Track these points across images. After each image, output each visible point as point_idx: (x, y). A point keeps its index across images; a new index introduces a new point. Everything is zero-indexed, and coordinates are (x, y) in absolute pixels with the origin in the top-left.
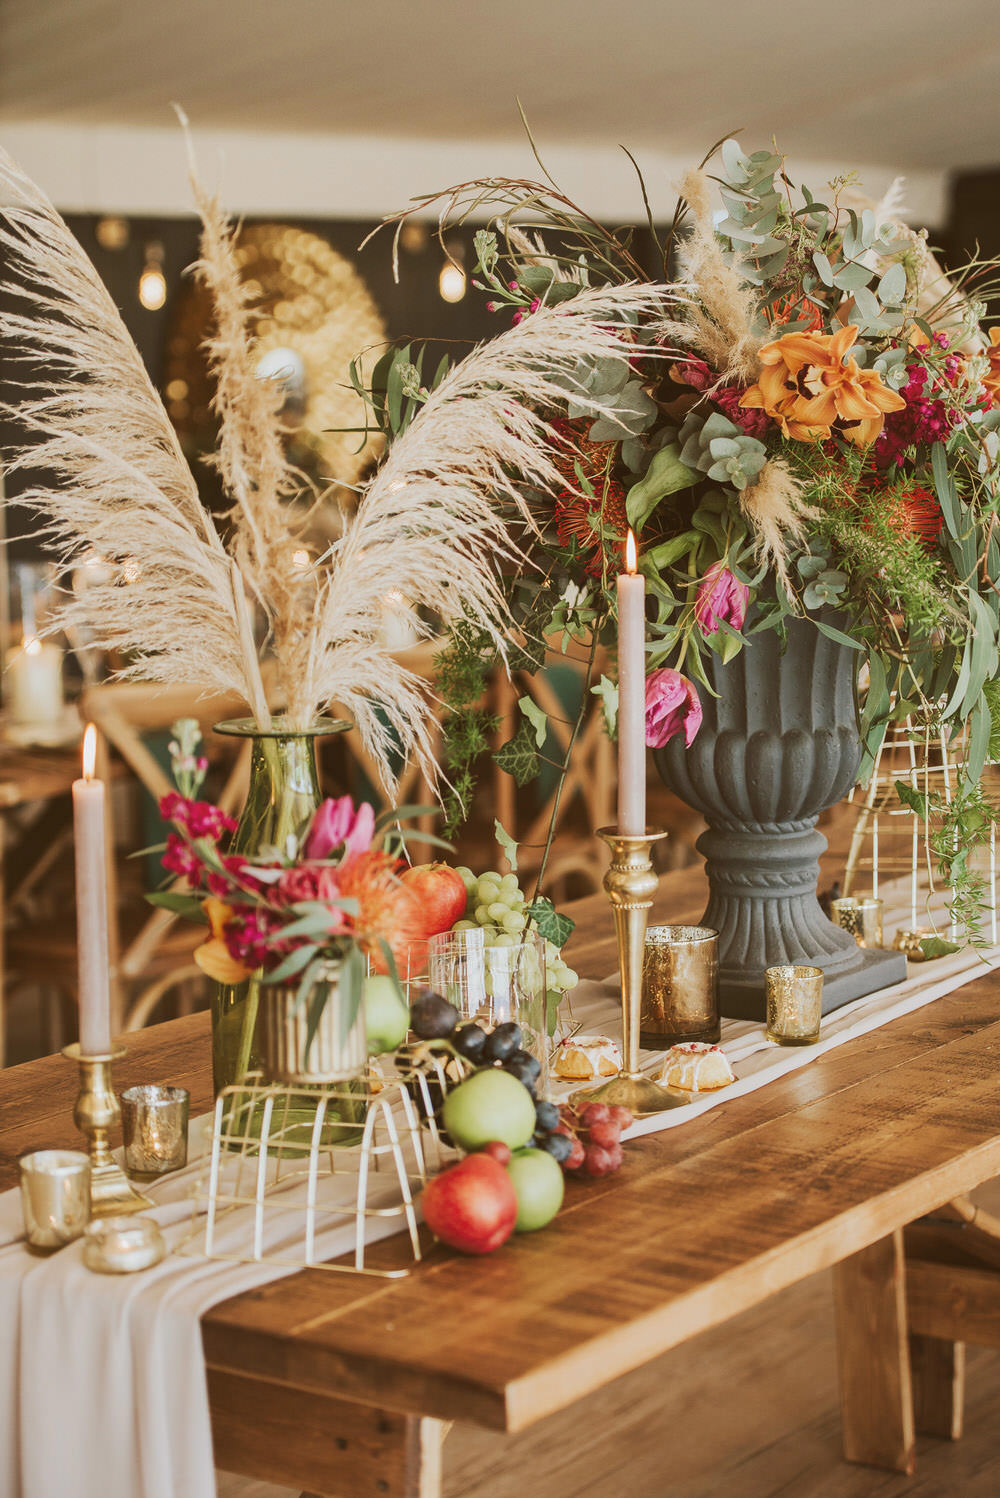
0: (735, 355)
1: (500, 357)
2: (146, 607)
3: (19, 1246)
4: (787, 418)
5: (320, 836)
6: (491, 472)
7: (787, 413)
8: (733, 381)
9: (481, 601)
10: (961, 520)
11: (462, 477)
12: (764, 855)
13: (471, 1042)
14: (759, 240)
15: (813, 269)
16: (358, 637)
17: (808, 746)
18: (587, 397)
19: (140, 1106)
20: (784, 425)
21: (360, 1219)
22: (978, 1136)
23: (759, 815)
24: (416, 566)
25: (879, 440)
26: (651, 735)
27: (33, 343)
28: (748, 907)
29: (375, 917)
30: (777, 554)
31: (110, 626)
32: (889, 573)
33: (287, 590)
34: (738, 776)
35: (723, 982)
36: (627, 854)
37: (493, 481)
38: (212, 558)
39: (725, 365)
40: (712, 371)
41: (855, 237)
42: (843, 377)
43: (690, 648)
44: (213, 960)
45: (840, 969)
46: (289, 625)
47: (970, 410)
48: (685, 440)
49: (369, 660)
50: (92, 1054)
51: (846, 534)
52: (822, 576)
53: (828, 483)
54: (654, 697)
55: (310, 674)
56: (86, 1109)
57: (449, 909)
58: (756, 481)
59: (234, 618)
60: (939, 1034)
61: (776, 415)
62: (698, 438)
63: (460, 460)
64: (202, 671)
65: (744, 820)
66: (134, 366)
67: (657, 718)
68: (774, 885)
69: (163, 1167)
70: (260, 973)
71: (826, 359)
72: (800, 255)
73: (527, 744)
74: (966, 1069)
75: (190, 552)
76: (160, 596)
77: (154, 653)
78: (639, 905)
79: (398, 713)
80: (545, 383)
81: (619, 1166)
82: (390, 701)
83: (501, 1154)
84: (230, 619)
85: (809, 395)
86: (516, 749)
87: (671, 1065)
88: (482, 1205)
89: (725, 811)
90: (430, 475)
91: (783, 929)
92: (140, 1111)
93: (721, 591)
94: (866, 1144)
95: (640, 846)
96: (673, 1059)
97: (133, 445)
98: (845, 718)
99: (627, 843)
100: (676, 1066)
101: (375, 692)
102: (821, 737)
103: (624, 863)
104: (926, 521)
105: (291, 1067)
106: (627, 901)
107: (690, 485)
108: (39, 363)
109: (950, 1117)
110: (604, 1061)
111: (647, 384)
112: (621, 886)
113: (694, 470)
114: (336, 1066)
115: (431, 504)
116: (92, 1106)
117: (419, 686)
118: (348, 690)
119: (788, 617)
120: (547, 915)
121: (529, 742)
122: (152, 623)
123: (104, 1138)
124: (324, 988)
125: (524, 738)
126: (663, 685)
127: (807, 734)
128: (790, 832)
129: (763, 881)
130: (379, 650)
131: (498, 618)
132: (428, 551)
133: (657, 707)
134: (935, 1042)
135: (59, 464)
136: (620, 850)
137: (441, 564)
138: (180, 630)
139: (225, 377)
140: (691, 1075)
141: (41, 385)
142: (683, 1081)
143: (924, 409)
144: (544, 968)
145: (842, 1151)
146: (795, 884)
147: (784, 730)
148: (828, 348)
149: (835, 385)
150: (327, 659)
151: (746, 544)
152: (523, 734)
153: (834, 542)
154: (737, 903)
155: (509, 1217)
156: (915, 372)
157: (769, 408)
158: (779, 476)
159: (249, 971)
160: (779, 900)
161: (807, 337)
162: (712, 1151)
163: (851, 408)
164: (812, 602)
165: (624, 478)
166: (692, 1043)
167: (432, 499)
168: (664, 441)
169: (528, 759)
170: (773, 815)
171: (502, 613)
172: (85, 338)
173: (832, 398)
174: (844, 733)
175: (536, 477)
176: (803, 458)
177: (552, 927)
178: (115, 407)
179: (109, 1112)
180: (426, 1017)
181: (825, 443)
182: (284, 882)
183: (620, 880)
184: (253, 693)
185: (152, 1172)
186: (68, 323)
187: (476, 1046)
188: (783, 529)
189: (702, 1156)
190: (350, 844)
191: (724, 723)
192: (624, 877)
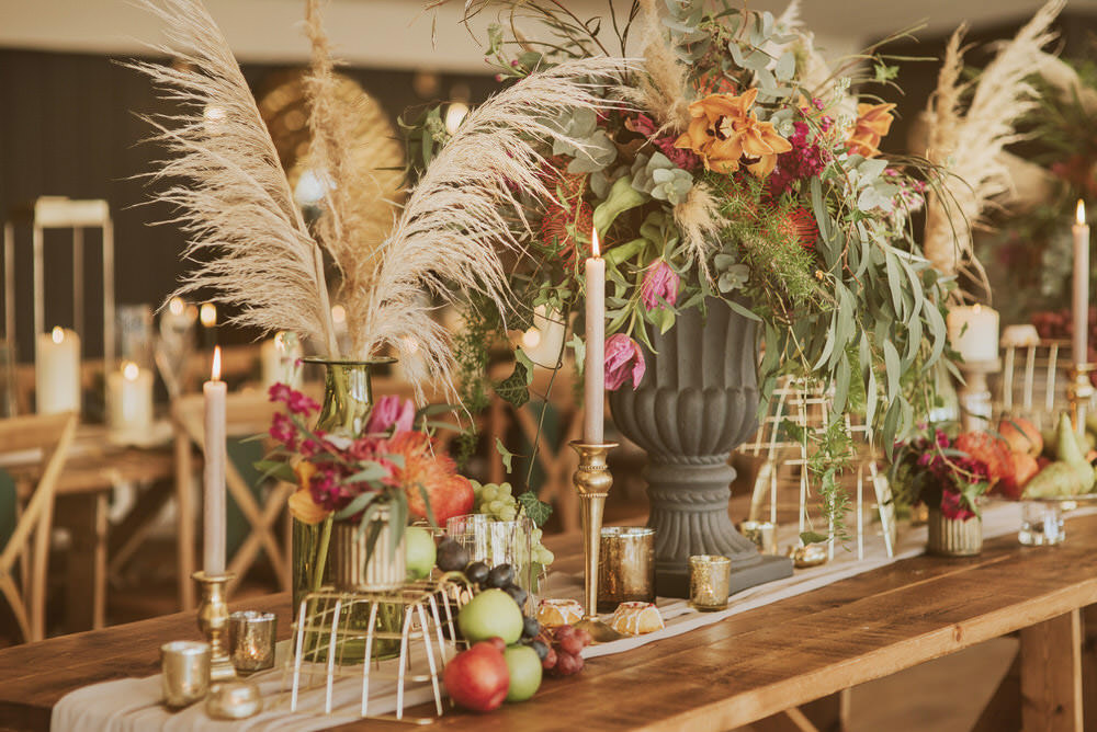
0: (671, 111)
1: (506, 104)
2: (254, 274)
3: (160, 708)
4: (708, 157)
5: (377, 420)
6: (498, 186)
7: (709, 152)
8: (671, 130)
9: (489, 277)
10: (831, 231)
11: (477, 189)
12: (691, 479)
13: (479, 574)
14: (690, 31)
15: (728, 55)
16: (402, 299)
17: (722, 400)
18: (567, 135)
19: (243, 621)
20: (706, 160)
22: (835, 659)
23: (686, 451)
24: (444, 249)
25: (773, 174)
26: (609, 381)
27: (178, 87)
28: (678, 518)
29: (415, 475)
30: (699, 249)
31: (228, 287)
32: (777, 262)
33: (356, 258)
34: (671, 420)
35: (659, 571)
36: (590, 458)
37: (499, 193)
38: (301, 240)
39: (665, 119)
40: (655, 123)
41: (758, 31)
42: (748, 126)
43: (637, 320)
44: (302, 506)
45: (745, 564)
46: (356, 284)
47: (839, 153)
48: (636, 171)
49: (409, 314)
50: (212, 576)
51: (748, 239)
52: (731, 269)
53: (736, 202)
54: (611, 352)
55: (369, 319)
56: (207, 616)
58: (686, 199)
60: (814, 607)
61: (699, 153)
62: (644, 171)
63: (477, 175)
64: (292, 320)
65: (676, 454)
66: (249, 104)
67: (613, 368)
68: (697, 502)
69: (257, 667)
70: (332, 514)
71: (736, 113)
72: (719, 43)
73: (520, 381)
74: (831, 625)
75: (284, 234)
76: (263, 266)
77: (258, 306)
78: (595, 495)
80: (537, 124)
81: (581, 669)
83: (499, 645)
84: (312, 283)
85: (723, 137)
86: (513, 384)
87: (619, 615)
88: (486, 677)
89: (663, 448)
90: (456, 185)
91: (703, 535)
92: (243, 626)
93: (660, 279)
94: (756, 662)
95: (599, 452)
96: (621, 611)
97: (247, 160)
98: (749, 381)
99: (590, 450)
100: (623, 616)
102: (732, 393)
103: (588, 464)
104: (805, 233)
105: (354, 581)
106: (589, 492)
107: (639, 204)
108: (182, 101)
109: (817, 649)
110: (571, 614)
111: (609, 130)
112: (585, 481)
113: (641, 194)
114: (385, 581)
115: (456, 207)
116: (212, 614)
117: (443, 334)
119: (708, 298)
120: (533, 502)
122: (256, 285)
123: (219, 637)
124: (378, 525)
125: (518, 376)
126: (618, 344)
127: (720, 390)
128: (708, 464)
129: (689, 499)
131: (501, 290)
132: (452, 239)
133: (613, 360)
134: (810, 611)
135: (194, 173)
136: (585, 454)
137: (462, 249)
138: (277, 291)
139: (317, 107)
140: (633, 622)
141: (183, 117)
142: (627, 628)
143: (805, 151)
144: (530, 548)
145: (739, 665)
146: (712, 502)
147: (705, 387)
148: (737, 105)
149: (742, 130)
150: (381, 313)
151: (679, 244)
153: (741, 244)
154: (670, 515)
155: (504, 686)
156: (801, 127)
157: (696, 149)
158: (702, 196)
159: (326, 512)
160: (701, 513)
161: (723, 97)
162: (648, 664)
163: (753, 148)
164: (724, 288)
165: (591, 201)
166: (635, 602)
167: (457, 202)
168: (621, 174)
170: (697, 450)
171: (504, 286)
172: (214, 84)
173: (740, 140)
174: (748, 391)
175: (530, 191)
176: (720, 184)
177: (536, 511)
178: (235, 133)
179: (223, 619)
180: (448, 556)
181: (735, 174)
182: (352, 449)
183: (585, 477)
185: (249, 670)
186: (203, 74)
187: (482, 577)
188: (704, 232)
189: (640, 666)
190: (398, 426)
191: (662, 381)
192: (587, 475)
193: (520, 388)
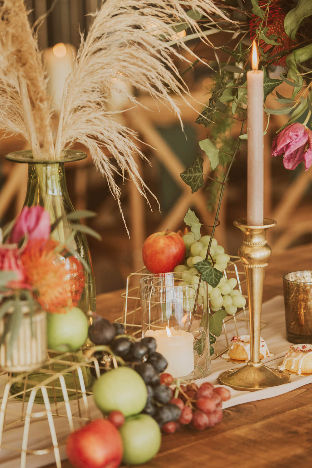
11: (154, 11)
21: (24, 455)
36: (251, 236)
49: (97, 118)
57: (172, 258)
59: (19, 92)
73: (199, 168)
78: (257, 266)
79: (115, 149)
81: (215, 424)
82: (110, 142)
83: (118, 419)
84: (17, 92)
86: (193, 171)
87: (288, 357)
95: (259, 232)
96: (289, 354)
99: (252, 230)
100: (290, 358)
101: (101, 137)
103: (250, 241)
106: (251, 263)
112: (247, 254)
115: (134, 27)
118: (84, 135)
120: (207, 268)
121: (200, 167)
125: (197, 165)
126: (291, 134)
130: (104, 113)
132: (132, 55)
133: (287, 146)
136: (248, 233)
140: (297, 365)
142: (293, 368)
150: (71, 119)
152: (197, 162)
166: (303, 345)
167: (135, 23)
169: (198, 177)
175: (201, 10)
177: (210, 276)
180: (96, 332)
183: (247, 251)
184: (30, 135)
192: (250, 249)
193: (198, 174)
